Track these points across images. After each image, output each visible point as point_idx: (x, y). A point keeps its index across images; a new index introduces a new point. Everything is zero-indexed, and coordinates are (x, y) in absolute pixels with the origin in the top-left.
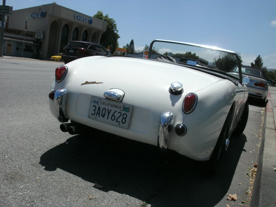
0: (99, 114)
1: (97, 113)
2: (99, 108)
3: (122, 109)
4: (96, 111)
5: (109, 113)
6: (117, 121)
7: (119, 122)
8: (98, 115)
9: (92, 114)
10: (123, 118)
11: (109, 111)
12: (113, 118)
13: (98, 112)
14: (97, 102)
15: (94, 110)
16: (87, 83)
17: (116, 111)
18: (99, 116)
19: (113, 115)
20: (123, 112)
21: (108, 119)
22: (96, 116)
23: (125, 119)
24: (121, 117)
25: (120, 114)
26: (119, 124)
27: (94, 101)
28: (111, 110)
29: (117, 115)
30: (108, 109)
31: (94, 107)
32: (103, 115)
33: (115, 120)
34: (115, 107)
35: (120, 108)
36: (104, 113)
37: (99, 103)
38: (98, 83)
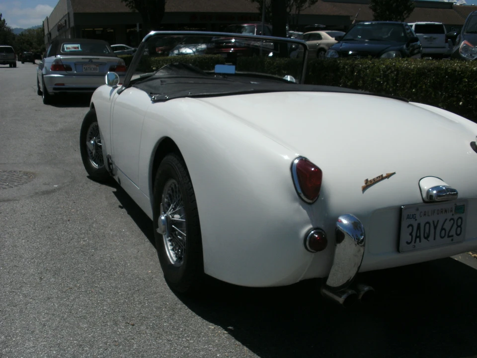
0: (419, 237)
1: (417, 237)
2: (419, 225)
3: (453, 211)
4: (414, 234)
5: (435, 228)
7: (452, 236)
8: (418, 240)
9: (407, 243)
11: (436, 223)
12: (443, 233)
13: (418, 235)
14: (413, 215)
15: (411, 234)
17: (446, 220)
18: (420, 241)
19: (443, 229)
20: (456, 217)
21: (434, 239)
22: (415, 242)
23: (460, 226)
24: (455, 227)
25: (452, 222)
26: (452, 240)
27: (408, 215)
28: (438, 221)
29: (447, 226)
30: (433, 222)
31: (411, 227)
32: (426, 236)
33: (447, 236)
34: (444, 211)
35: (451, 211)
36: (427, 231)
37: (418, 216)
38: (389, 176)
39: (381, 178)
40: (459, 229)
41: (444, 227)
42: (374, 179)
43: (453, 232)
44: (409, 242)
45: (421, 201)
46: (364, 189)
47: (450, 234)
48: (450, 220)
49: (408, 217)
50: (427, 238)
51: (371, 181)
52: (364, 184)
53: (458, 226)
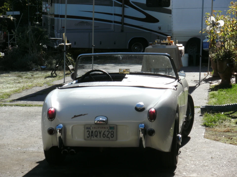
0: (93, 135)
1: (91, 136)
2: (92, 132)
3: (109, 128)
4: (90, 134)
5: (100, 133)
6: (107, 137)
7: (109, 137)
9: (87, 137)
10: (111, 134)
11: (100, 132)
12: (104, 136)
13: (92, 135)
14: (89, 128)
15: (89, 134)
16: (75, 116)
17: (105, 131)
18: (93, 137)
19: (103, 134)
20: (110, 131)
21: (100, 137)
22: (91, 137)
23: (113, 134)
24: (110, 134)
25: (108, 132)
26: (109, 139)
27: (87, 127)
29: (106, 133)
31: (88, 132)
32: (96, 135)
33: (106, 137)
34: (104, 128)
35: (108, 128)
37: (91, 128)
38: (84, 115)
39: (81, 115)
41: (104, 133)
42: (78, 115)
45: (94, 123)
46: (72, 118)
47: (108, 136)
48: (107, 131)
50: (96, 136)
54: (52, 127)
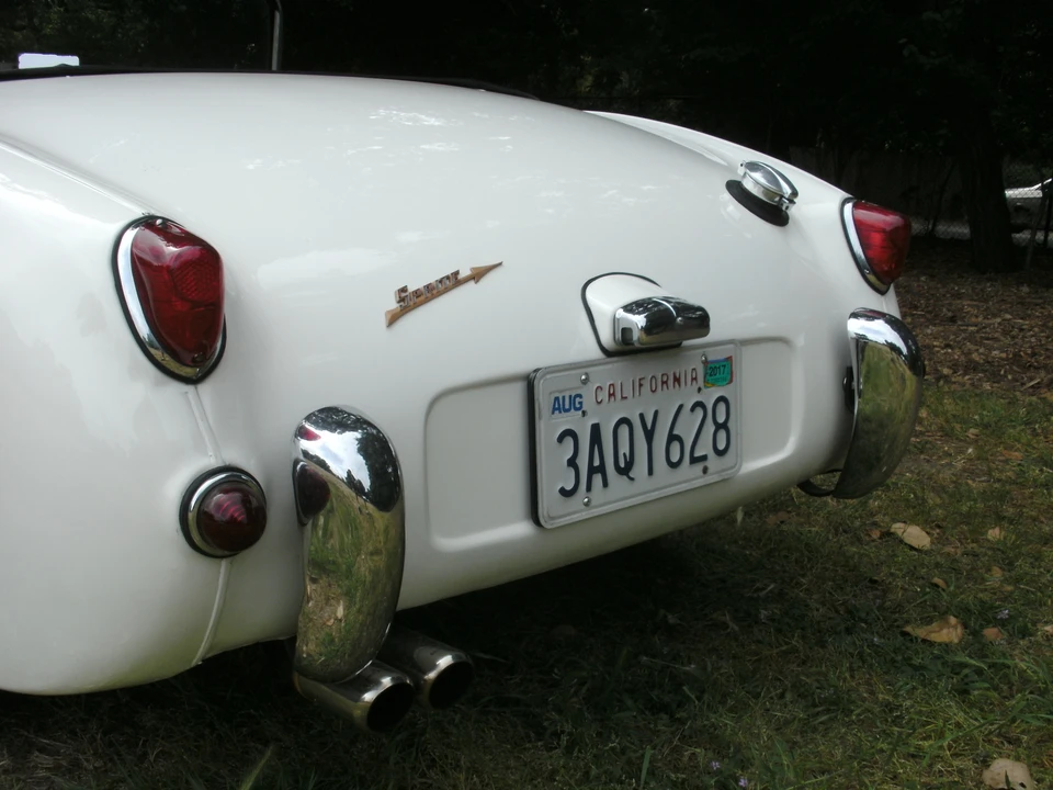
0: (602, 469)
1: (592, 470)
2: (596, 429)
3: (701, 380)
4: (583, 461)
5: (649, 435)
6: (693, 459)
7: (704, 458)
8: (598, 479)
9: (563, 492)
11: (650, 424)
12: (675, 452)
13: (597, 463)
14: (572, 399)
15: (572, 463)
16: (410, 301)
17: (681, 407)
18: (605, 484)
19: (672, 438)
20: (710, 397)
21: (651, 472)
22: (589, 489)
23: (724, 426)
24: (709, 428)
25: (699, 413)
26: (705, 470)
27: (557, 399)
28: (656, 413)
29: (686, 427)
30: (642, 416)
31: (569, 441)
32: (622, 465)
33: (687, 460)
34: (671, 382)
35: (694, 379)
36: (624, 449)
37: (588, 402)
38: (478, 275)
39: (453, 281)
40: (722, 435)
41: (675, 432)
42: (428, 287)
43: (704, 448)
44: (569, 487)
45: (597, 354)
46: (393, 319)
47: (698, 454)
48: (693, 409)
49: (558, 407)
50: (625, 470)
51: (417, 293)
52: (393, 305)
53: (719, 427)
54: (235, 457)
